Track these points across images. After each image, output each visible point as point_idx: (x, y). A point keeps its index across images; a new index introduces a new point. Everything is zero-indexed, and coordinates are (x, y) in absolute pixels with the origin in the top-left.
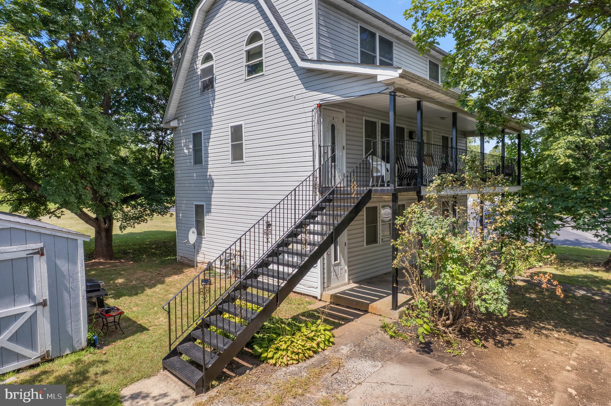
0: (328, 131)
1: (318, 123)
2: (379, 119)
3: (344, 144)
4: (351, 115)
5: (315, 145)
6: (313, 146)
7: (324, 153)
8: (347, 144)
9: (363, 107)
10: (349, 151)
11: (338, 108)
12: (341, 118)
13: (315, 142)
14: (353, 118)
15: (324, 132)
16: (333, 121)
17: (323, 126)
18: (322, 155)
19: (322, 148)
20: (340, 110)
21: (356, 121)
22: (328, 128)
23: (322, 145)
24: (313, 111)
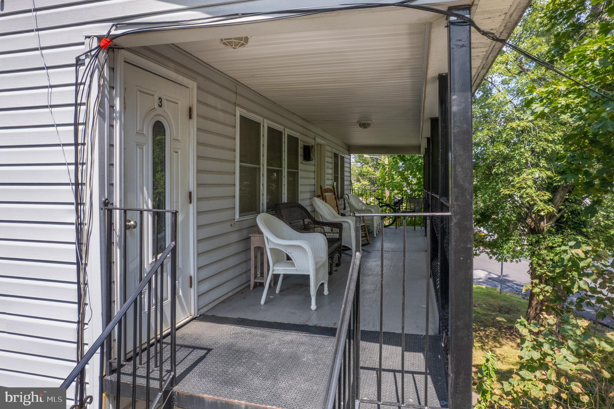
0: (140, 146)
1: (101, 114)
2: (264, 117)
3: (192, 186)
4: (211, 100)
5: (86, 200)
6: (79, 203)
7: (126, 228)
8: (199, 185)
9: (236, 82)
10: (207, 205)
11: (177, 71)
12: (183, 103)
13: (86, 190)
14: (215, 108)
15: (125, 149)
16: (159, 111)
17: (124, 128)
18: (116, 239)
19: (117, 214)
20: (180, 78)
21: (221, 116)
22: (140, 133)
23: (117, 201)
24: (79, 62)
